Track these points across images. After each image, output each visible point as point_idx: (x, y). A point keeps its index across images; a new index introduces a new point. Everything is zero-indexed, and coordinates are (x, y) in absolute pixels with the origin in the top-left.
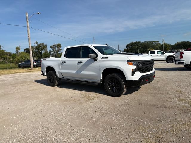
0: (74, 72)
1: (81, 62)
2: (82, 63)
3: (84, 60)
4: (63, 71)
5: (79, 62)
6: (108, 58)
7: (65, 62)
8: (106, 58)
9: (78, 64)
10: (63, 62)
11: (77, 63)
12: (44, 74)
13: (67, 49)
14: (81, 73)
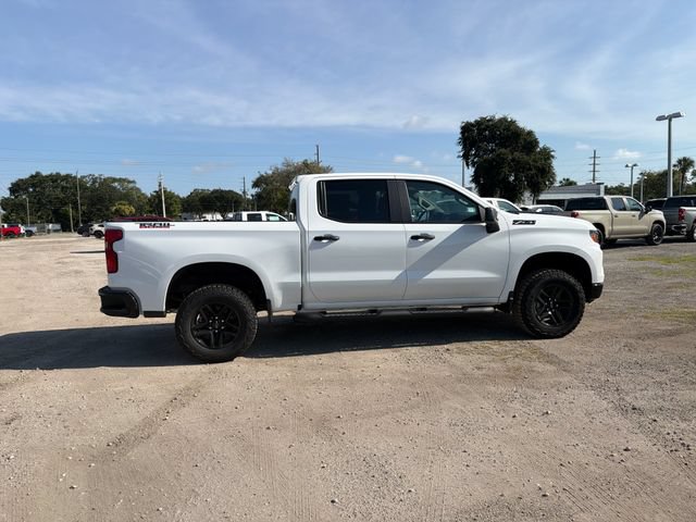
0: (391, 275)
1: (427, 238)
2: (431, 242)
3: (442, 231)
4: (314, 277)
5: (415, 238)
6: (534, 222)
7: (332, 239)
8: (527, 222)
9: (409, 246)
10: (318, 239)
11: (405, 240)
12: (145, 307)
13: (319, 183)
14: (427, 277)
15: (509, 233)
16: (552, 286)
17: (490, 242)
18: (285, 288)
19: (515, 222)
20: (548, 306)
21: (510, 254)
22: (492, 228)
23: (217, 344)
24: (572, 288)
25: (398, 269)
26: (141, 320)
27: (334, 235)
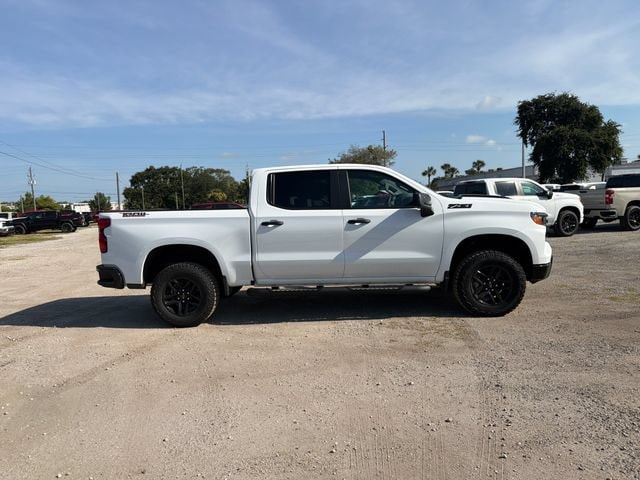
0: (330, 256)
1: (363, 222)
2: (367, 225)
3: (377, 215)
4: (261, 257)
5: (351, 222)
6: (470, 206)
7: (277, 223)
8: (463, 206)
9: (346, 229)
10: (265, 224)
11: (343, 224)
12: (127, 281)
13: (269, 176)
14: (364, 257)
15: (444, 216)
16: (489, 268)
17: (424, 225)
18: (238, 266)
19: (450, 206)
20: (487, 286)
21: (445, 236)
22: (427, 212)
23: (183, 311)
24: (511, 268)
25: (338, 250)
26: (126, 292)
27: (279, 220)
